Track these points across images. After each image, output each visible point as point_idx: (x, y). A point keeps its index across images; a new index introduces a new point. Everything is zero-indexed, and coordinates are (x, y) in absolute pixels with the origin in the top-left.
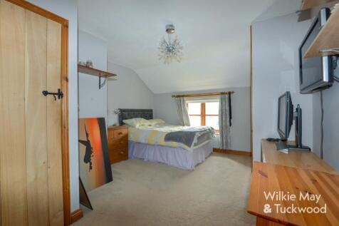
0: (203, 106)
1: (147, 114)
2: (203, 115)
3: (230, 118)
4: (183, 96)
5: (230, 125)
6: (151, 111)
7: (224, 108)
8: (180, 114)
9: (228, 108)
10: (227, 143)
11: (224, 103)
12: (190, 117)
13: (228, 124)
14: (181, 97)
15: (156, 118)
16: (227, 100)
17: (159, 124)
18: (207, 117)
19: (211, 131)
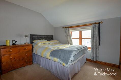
0: (80, 33)
1: (49, 38)
2: (80, 38)
3: (99, 40)
4: (69, 27)
5: (99, 45)
6: (53, 36)
7: (95, 33)
8: (67, 38)
9: (97, 33)
10: (96, 56)
11: (95, 30)
12: (72, 39)
13: (98, 44)
14: (67, 28)
15: (55, 40)
16: (97, 28)
17: (55, 43)
18: (83, 40)
19: (85, 48)
